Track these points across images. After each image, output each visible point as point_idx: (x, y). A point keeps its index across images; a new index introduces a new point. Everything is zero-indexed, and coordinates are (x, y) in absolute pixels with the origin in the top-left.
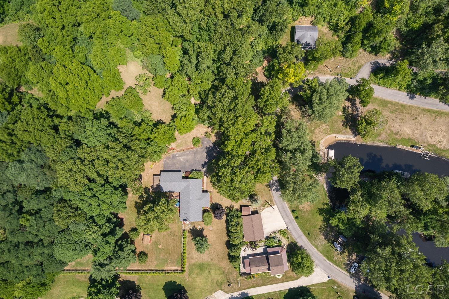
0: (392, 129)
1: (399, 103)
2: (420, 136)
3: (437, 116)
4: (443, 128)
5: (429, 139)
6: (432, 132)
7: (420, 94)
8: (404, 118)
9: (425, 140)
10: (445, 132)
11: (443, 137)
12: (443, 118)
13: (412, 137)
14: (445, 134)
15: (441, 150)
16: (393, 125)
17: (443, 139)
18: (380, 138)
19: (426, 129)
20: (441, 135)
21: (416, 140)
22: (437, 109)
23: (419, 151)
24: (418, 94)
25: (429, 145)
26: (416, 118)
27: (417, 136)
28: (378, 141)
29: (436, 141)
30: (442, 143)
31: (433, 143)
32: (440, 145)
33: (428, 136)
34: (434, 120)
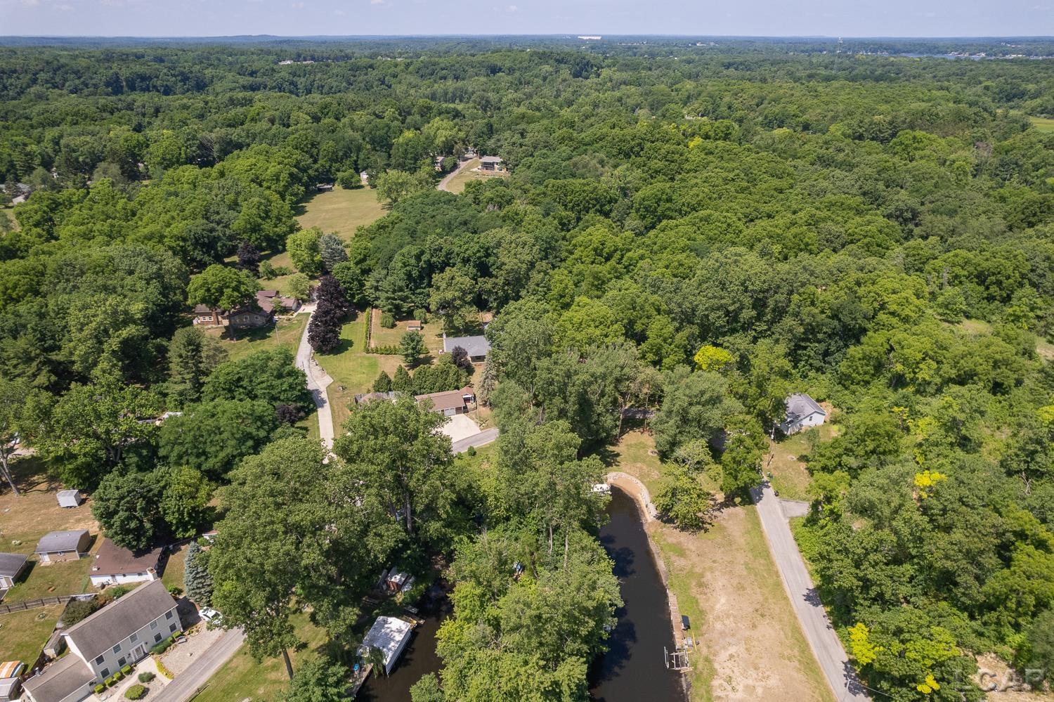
0: (708, 575)
1: (778, 576)
2: (722, 634)
3: (799, 661)
4: (773, 682)
5: (723, 656)
6: (746, 656)
7: (830, 614)
8: (749, 591)
9: (717, 648)
10: (766, 688)
11: (747, 687)
12: (800, 676)
13: (710, 617)
14: (760, 691)
15: (708, 692)
16: (717, 573)
17: (740, 688)
18: (673, 558)
19: (747, 640)
20: (750, 682)
21: (705, 627)
22: (816, 657)
23: (679, 641)
24: (829, 609)
25: (707, 660)
26: (762, 615)
27: (718, 626)
28: (667, 559)
29: (728, 672)
30: (729, 688)
31: (716, 666)
32: (721, 685)
33: (732, 650)
34: (782, 656)
